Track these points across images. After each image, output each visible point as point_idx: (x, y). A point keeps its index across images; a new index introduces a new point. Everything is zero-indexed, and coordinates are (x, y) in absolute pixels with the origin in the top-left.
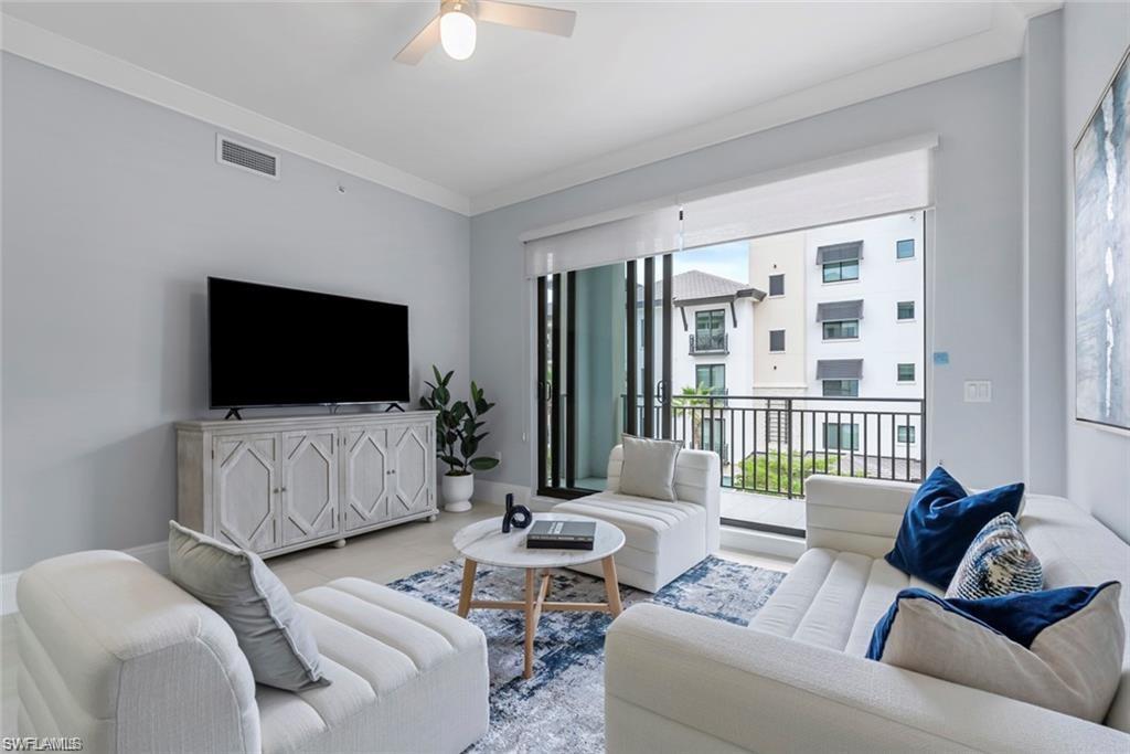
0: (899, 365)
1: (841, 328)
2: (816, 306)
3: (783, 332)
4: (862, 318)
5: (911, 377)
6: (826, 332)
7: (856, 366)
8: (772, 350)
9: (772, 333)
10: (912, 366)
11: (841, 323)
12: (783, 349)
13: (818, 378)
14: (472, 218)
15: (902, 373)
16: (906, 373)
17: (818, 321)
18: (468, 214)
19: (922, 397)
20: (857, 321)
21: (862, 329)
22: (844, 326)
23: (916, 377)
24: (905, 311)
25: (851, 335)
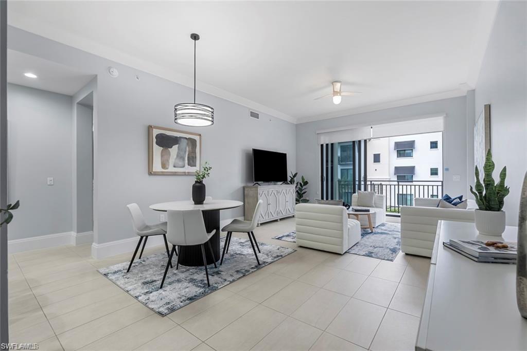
0: (431, 169)
1: (405, 153)
2: (394, 143)
3: (379, 154)
4: (414, 148)
5: (436, 174)
6: (399, 155)
7: (412, 170)
8: (374, 162)
9: (374, 155)
10: (437, 169)
11: (405, 150)
12: (379, 162)
13: (395, 174)
14: (296, 125)
15: (432, 172)
16: (434, 172)
17: (395, 149)
18: (295, 123)
19: (442, 180)
20: (412, 150)
21: (415, 153)
22: (406, 152)
23: (439, 174)
24: (434, 145)
25: (410, 155)
